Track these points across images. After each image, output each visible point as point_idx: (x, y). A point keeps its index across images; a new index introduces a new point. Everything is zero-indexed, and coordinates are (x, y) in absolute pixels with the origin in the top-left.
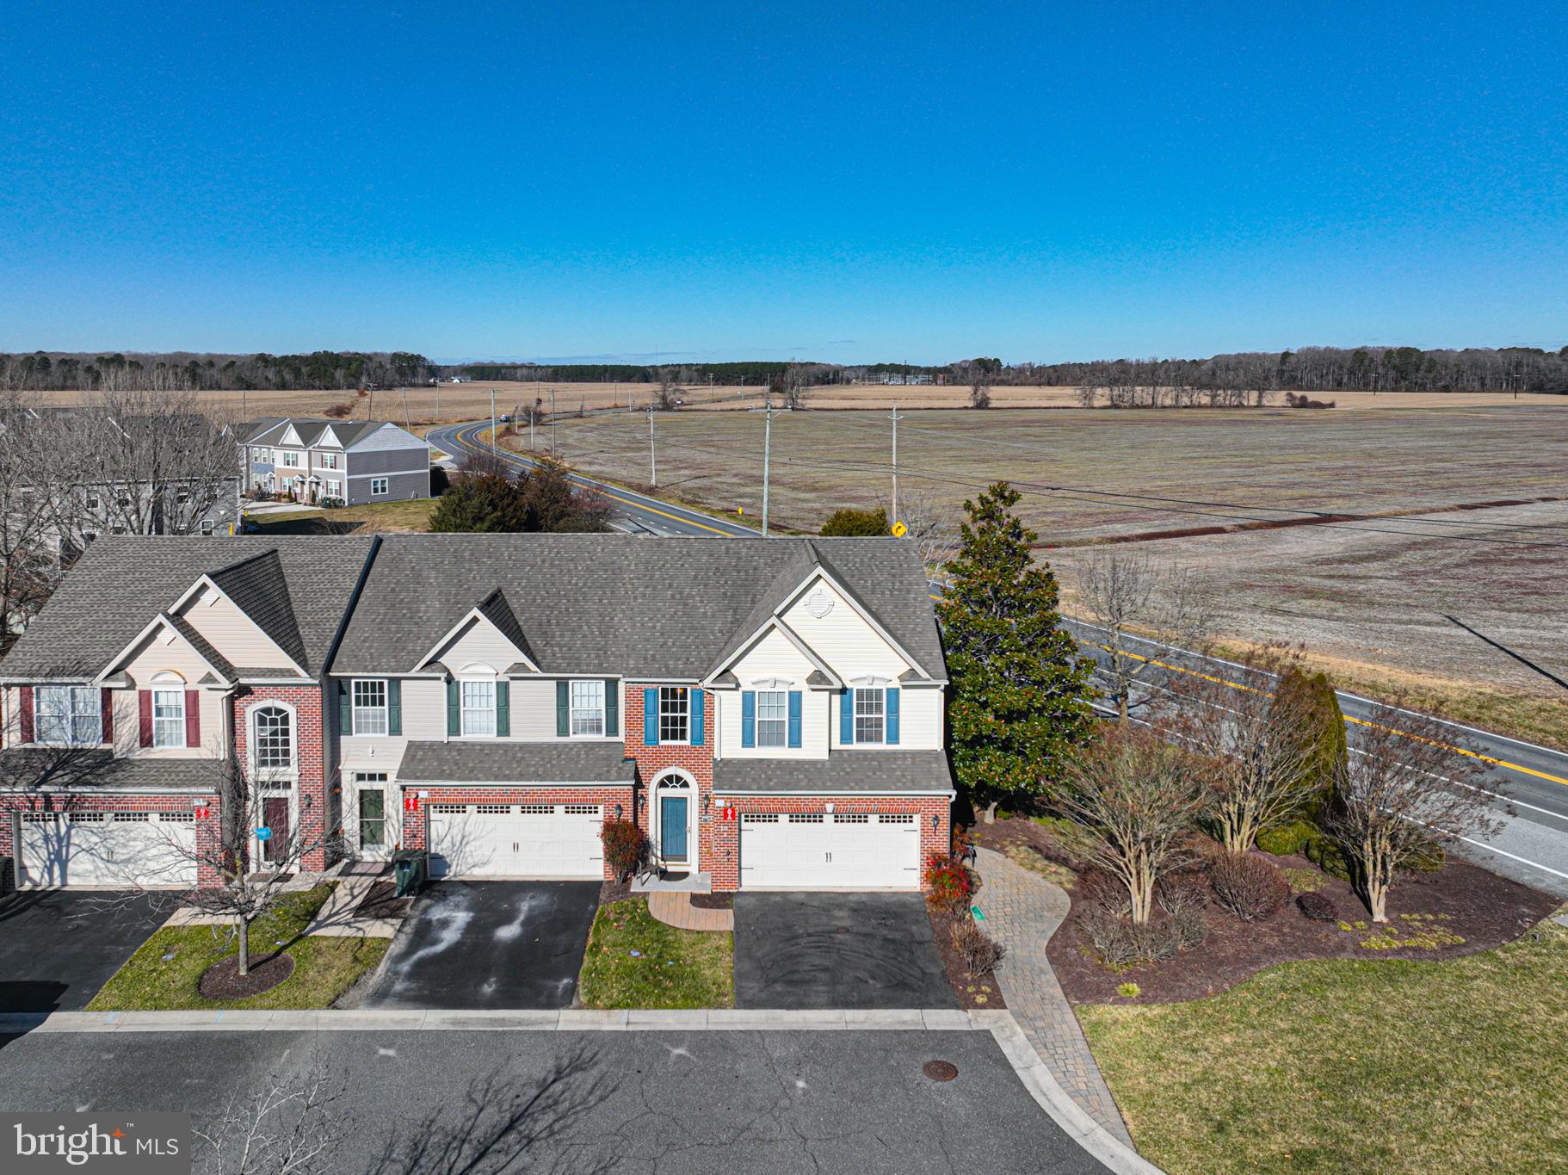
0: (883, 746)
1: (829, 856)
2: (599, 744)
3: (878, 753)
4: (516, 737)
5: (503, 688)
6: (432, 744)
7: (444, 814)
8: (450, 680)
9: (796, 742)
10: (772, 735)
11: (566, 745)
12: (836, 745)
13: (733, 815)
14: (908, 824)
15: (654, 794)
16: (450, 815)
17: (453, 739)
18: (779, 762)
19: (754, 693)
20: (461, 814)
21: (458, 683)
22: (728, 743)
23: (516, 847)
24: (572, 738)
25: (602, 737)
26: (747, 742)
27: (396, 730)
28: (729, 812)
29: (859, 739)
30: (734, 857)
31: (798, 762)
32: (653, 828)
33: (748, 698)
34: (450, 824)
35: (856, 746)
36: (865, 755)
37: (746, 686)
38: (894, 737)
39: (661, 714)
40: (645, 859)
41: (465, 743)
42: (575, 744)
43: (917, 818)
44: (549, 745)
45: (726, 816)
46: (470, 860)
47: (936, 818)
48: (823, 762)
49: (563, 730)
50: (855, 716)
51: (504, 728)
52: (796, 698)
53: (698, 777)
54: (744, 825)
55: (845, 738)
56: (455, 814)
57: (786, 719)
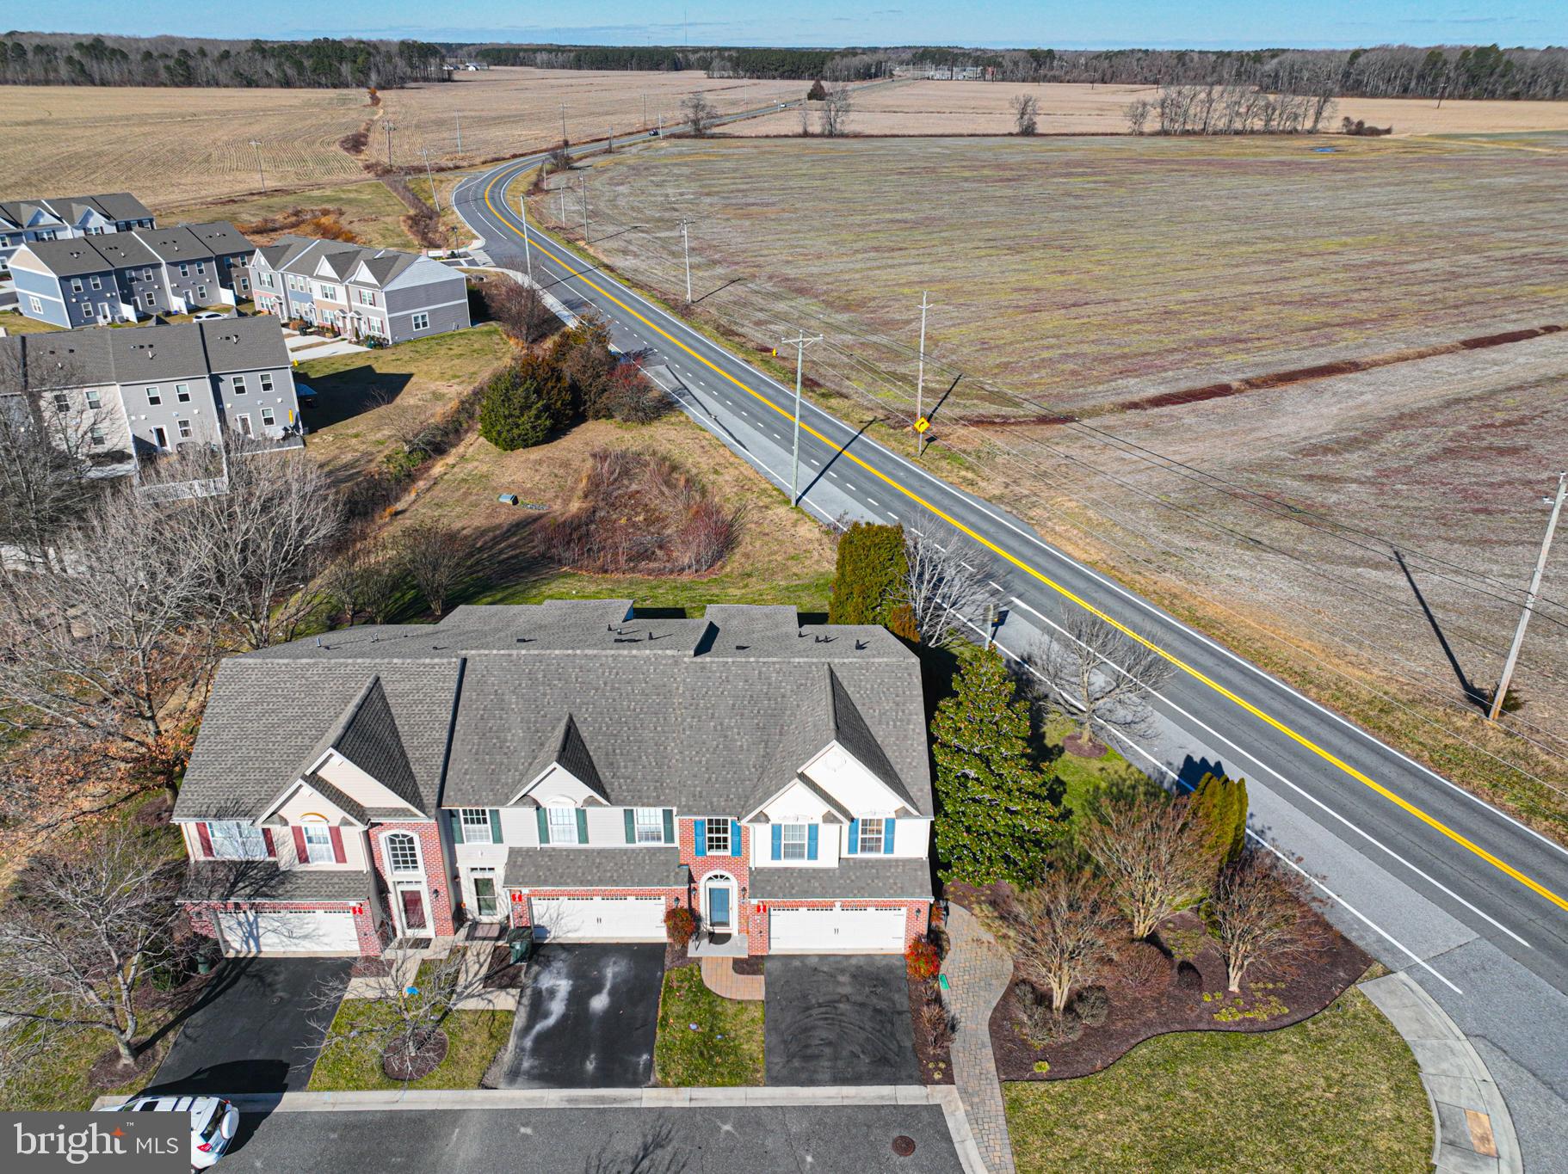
0: (881, 855)
1: (836, 931)
2: (660, 849)
3: (877, 861)
4: (595, 843)
5: (581, 815)
6: (528, 850)
7: (543, 902)
8: (538, 808)
9: (813, 855)
10: (793, 851)
11: (633, 850)
12: (845, 854)
13: (764, 910)
14: (897, 912)
15: (703, 885)
16: (547, 901)
17: (543, 845)
18: (800, 870)
19: (781, 825)
20: (556, 901)
21: (545, 809)
22: (760, 855)
23: (599, 920)
24: (639, 844)
25: (662, 844)
26: (776, 855)
27: (498, 839)
28: (762, 907)
29: (864, 849)
30: (765, 934)
31: (814, 870)
32: (703, 907)
33: (776, 831)
34: (548, 907)
35: (860, 855)
36: (867, 861)
37: (774, 820)
38: (890, 848)
39: (708, 835)
40: (698, 927)
41: (554, 849)
42: (641, 850)
43: (904, 908)
44: (621, 850)
45: (759, 910)
46: (566, 929)
47: (919, 911)
48: (833, 870)
49: (630, 838)
50: (860, 837)
51: (583, 837)
52: (814, 830)
53: (737, 876)
54: (772, 912)
55: (852, 849)
56: (551, 901)
57: (806, 842)
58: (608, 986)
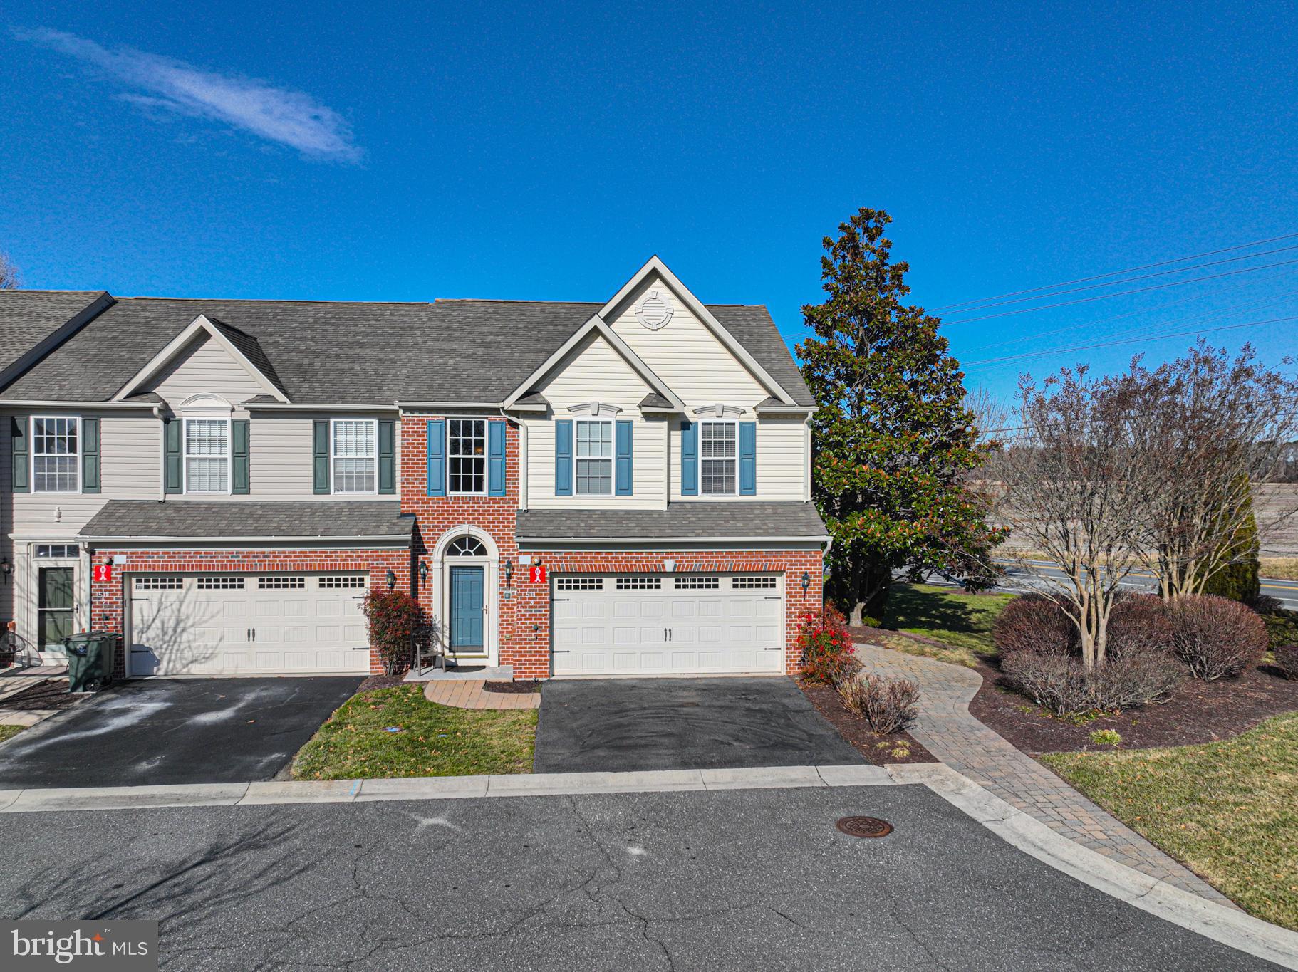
0: (735, 497)
1: (668, 634)
2: (370, 503)
3: (730, 505)
4: (260, 493)
5: (241, 431)
6: (141, 505)
7: (151, 591)
8: (167, 416)
9: (625, 488)
10: (594, 483)
11: (323, 504)
12: (677, 496)
13: (542, 576)
14: (769, 589)
15: (438, 562)
16: (159, 591)
17: (170, 497)
18: (604, 514)
19: (570, 422)
20: (176, 591)
21: (180, 421)
22: (537, 489)
23: (251, 634)
24: (334, 496)
25: (374, 495)
26: (562, 488)
27: (93, 485)
28: (538, 571)
29: (706, 489)
30: (544, 634)
31: (627, 512)
32: (437, 605)
33: (563, 430)
34: (161, 603)
35: (701, 497)
36: (714, 506)
37: (560, 413)
38: (750, 487)
39: (449, 456)
40: (426, 647)
41: (187, 502)
42: (337, 503)
43: (780, 581)
44: (302, 505)
45: (533, 577)
46: (188, 655)
47: (806, 577)
48: (660, 513)
49: (321, 485)
50: (700, 458)
51: (242, 484)
52: (625, 430)
53: (498, 539)
54: (558, 594)
55: (688, 488)
56: (167, 591)
57: (613, 457)
58: (241, 705)
